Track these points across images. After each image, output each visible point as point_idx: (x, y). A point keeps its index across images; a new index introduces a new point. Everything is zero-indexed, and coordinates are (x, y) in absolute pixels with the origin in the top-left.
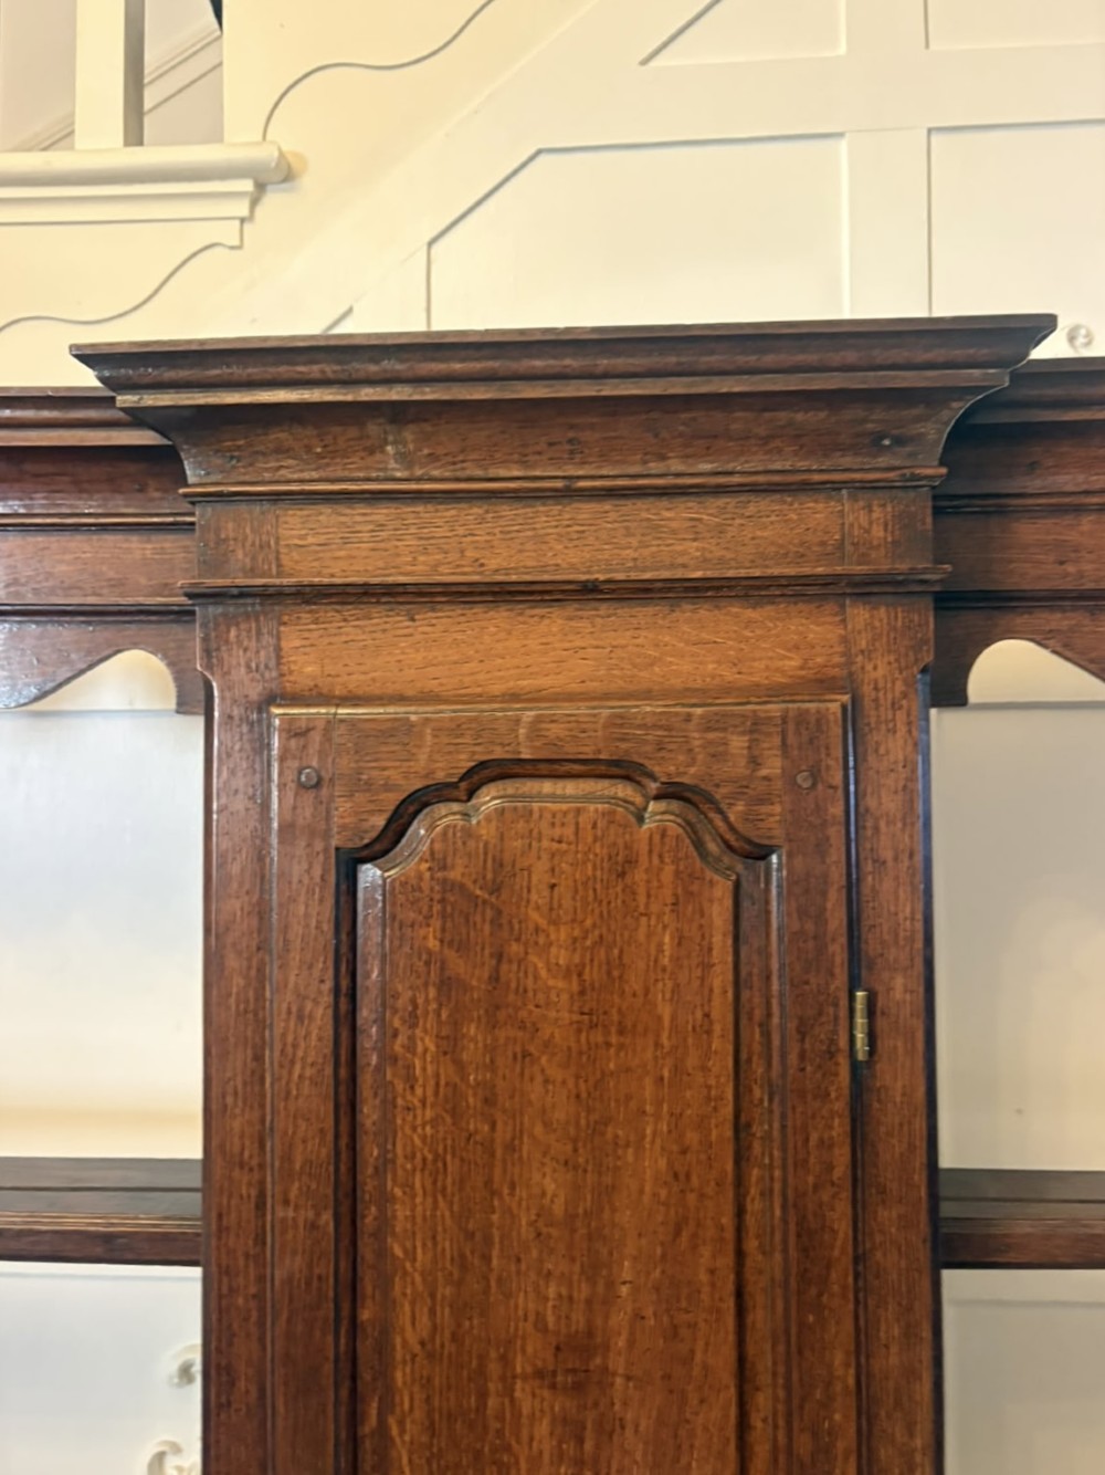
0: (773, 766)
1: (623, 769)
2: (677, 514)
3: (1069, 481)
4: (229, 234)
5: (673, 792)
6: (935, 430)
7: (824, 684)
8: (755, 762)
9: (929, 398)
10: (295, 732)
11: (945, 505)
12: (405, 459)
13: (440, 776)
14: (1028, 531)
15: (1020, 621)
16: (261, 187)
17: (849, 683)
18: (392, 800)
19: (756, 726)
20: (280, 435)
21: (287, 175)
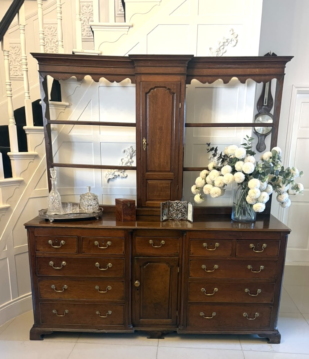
0: (175, 87)
1: (165, 87)
2: (169, 68)
3: (199, 66)
4: (126, 33)
5: (168, 89)
6: (187, 62)
7: (179, 81)
8: (174, 87)
9: (186, 60)
10: (142, 84)
11: (188, 68)
12: (150, 63)
13: (152, 87)
14: (196, 70)
15: (195, 77)
16: (130, 27)
17: (180, 81)
18: (149, 89)
19: (174, 84)
20: (142, 62)
21: (132, 26)
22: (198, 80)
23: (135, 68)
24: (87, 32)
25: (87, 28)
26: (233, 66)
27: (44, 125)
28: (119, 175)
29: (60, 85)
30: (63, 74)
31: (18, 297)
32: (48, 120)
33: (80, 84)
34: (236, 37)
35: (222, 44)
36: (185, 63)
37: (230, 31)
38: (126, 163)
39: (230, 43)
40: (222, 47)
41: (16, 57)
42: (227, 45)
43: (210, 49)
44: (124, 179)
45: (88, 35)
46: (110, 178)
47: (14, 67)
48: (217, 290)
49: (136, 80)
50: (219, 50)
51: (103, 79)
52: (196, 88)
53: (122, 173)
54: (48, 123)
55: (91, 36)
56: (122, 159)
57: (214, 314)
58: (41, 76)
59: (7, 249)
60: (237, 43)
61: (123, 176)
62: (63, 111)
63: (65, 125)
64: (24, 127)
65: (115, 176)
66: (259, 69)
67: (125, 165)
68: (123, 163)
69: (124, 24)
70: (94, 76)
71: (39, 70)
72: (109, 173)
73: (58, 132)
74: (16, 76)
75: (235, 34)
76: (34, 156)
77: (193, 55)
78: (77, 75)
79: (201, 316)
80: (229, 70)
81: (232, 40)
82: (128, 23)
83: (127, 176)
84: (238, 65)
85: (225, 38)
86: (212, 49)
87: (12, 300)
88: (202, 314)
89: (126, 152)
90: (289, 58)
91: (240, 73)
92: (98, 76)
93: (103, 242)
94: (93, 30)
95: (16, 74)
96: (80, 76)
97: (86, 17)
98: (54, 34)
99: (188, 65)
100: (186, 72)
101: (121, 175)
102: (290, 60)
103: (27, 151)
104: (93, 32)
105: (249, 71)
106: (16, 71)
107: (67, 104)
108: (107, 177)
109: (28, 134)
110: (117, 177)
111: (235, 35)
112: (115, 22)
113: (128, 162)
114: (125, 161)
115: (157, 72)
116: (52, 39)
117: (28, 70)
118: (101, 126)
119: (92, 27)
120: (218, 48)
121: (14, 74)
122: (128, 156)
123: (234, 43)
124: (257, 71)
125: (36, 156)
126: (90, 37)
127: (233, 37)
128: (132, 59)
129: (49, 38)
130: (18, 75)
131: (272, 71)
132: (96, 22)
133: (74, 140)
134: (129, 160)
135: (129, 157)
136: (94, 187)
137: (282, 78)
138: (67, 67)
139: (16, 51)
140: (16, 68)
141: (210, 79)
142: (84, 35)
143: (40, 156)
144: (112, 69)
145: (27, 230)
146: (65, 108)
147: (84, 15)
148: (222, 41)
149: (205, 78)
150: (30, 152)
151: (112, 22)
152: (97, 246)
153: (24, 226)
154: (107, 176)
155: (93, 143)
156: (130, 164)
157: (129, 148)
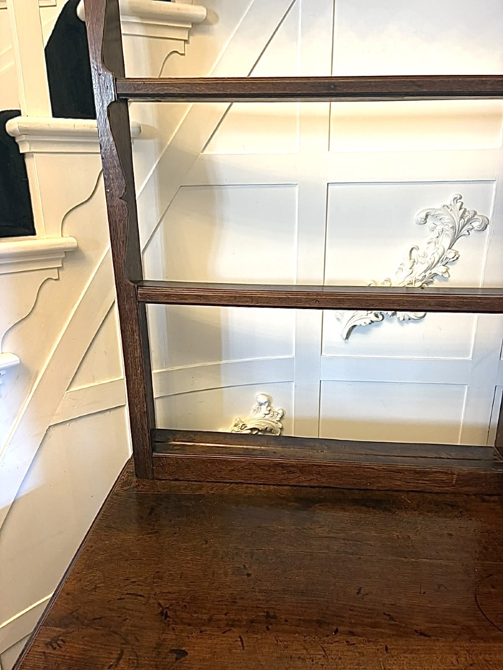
56: (411, 250)
62: (179, 46)
67: (425, 271)
68: (413, 266)
73: (161, 145)
89: (432, 222)
107: (199, 11)
113: (438, 263)
114: (425, 256)
122: (438, 237)
133: (225, 177)
134: (443, 253)
135: (446, 241)
136: (293, 356)
143: (88, 252)
146: (190, 32)
155: (297, 189)
156: (443, 269)
157: (448, 202)
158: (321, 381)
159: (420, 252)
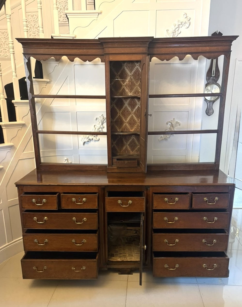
2: (133, 48)
3: (158, 46)
4: (96, 18)
6: (148, 43)
9: (147, 41)
11: (149, 48)
12: (117, 45)
14: (155, 49)
15: (155, 56)
16: (99, 14)
20: (110, 43)
21: (101, 13)
22: (157, 58)
23: (104, 49)
24: (63, 19)
25: (63, 14)
26: (187, 45)
27: (29, 99)
28: (92, 139)
29: (42, 64)
30: (44, 56)
31: (13, 241)
32: (32, 95)
33: (58, 64)
34: (189, 20)
35: (177, 26)
36: (146, 44)
37: (184, 15)
38: (98, 129)
39: (184, 25)
40: (177, 29)
41: (5, 41)
42: (181, 27)
43: (167, 31)
44: (97, 142)
45: (64, 21)
46: (85, 141)
47: (4, 50)
48: (178, 241)
49: (105, 60)
50: (174, 32)
51: (77, 59)
52: (156, 65)
53: (95, 137)
54: (32, 97)
55: (67, 21)
56: (95, 126)
57: (177, 266)
58: (25, 58)
59: (1, 203)
60: (189, 25)
61: (96, 140)
62: (45, 86)
63: (46, 98)
64: (13, 101)
65: (89, 139)
66: (209, 47)
67: (97, 130)
68: (95, 129)
69: (94, 11)
70: (69, 57)
71: (23, 52)
72: (85, 137)
73: (41, 104)
74: (6, 56)
75: (188, 17)
76: (22, 125)
77: (153, 37)
78: (56, 56)
79: (166, 268)
80: (184, 48)
81: (185, 22)
82: (97, 10)
83: (99, 140)
84: (191, 44)
85: (179, 21)
86: (169, 31)
87: (7, 244)
88: (166, 266)
89: (98, 120)
90: (235, 37)
91: (193, 51)
92: (73, 56)
93: (79, 198)
94: (68, 17)
95: (5, 55)
96: (58, 57)
97: (62, 6)
98: (36, 21)
99: (148, 45)
100: (147, 52)
101: (94, 138)
102: (236, 39)
103: (16, 121)
104: (68, 18)
105: (200, 49)
106: (6, 52)
107: (48, 80)
108: (83, 141)
109: (17, 106)
110: (91, 140)
111: (188, 19)
112: (86, 10)
113: (100, 128)
114: (97, 127)
115: (123, 52)
116: (34, 25)
117: (15, 52)
118: (76, 99)
119: (67, 15)
120: (174, 29)
121: (4, 55)
122: (99, 123)
123: (187, 25)
124: (207, 49)
125: (23, 125)
126: (66, 23)
127: (186, 20)
128: (101, 42)
129: (32, 24)
130: (7, 56)
131: (220, 48)
132: (70, 10)
133: (55, 111)
134: (100, 126)
135: (101, 124)
136: (72, 149)
137: (229, 55)
138: (47, 50)
139: (5, 36)
140: (6, 50)
141: (168, 56)
142: (61, 21)
143: (27, 125)
144: (85, 50)
145: (18, 188)
146: (47, 84)
147: (60, 4)
148: (177, 24)
149: (163, 57)
150: (19, 121)
151: (84, 10)
152: (75, 202)
153: (15, 185)
154: (83, 139)
155: (70, 113)
156: (101, 129)
157: (101, 116)
158: (79, 155)
159: (96, 126)
